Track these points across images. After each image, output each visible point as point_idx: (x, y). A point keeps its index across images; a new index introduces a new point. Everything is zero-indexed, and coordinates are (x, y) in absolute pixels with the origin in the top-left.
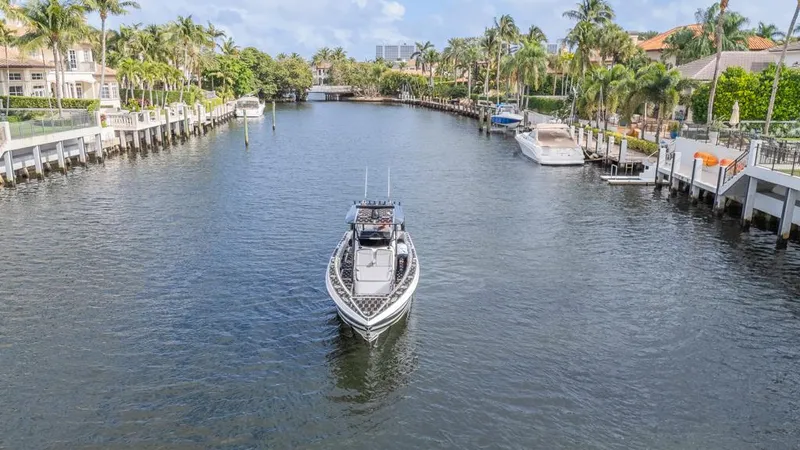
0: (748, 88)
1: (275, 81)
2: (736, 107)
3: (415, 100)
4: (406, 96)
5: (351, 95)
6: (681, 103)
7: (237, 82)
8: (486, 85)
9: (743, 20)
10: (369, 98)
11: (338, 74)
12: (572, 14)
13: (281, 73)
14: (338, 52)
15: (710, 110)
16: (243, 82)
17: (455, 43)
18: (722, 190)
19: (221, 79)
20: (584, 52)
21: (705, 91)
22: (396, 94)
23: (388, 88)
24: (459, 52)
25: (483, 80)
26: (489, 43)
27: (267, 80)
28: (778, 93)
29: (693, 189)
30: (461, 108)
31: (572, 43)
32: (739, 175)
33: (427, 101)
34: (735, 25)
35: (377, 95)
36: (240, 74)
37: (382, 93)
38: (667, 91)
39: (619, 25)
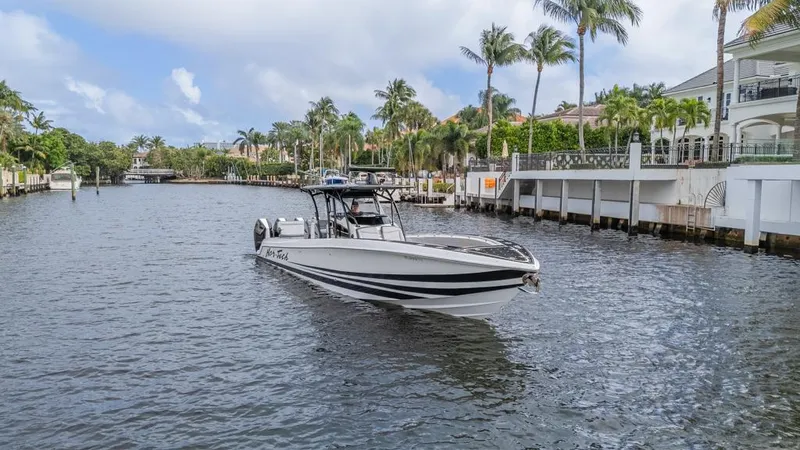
0: (513, 135)
1: (89, 162)
2: (505, 144)
3: (241, 180)
4: (231, 177)
5: (174, 177)
6: (470, 151)
7: (48, 156)
8: (311, 163)
9: (511, 101)
10: (193, 180)
11: (158, 159)
12: (381, 94)
13: (96, 154)
14: (157, 141)
15: (489, 150)
16: (56, 157)
17: (279, 126)
18: (499, 195)
19: (31, 152)
20: (394, 124)
21: (484, 137)
22: (222, 177)
23: (213, 170)
24: (284, 135)
25: (308, 156)
26: (313, 123)
27: (80, 161)
28: (534, 138)
29: (481, 201)
30: (289, 182)
31: (384, 118)
32: (507, 181)
33: (254, 180)
34: (506, 104)
35: (202, 178)
36: (51, 149)
37: (207, 174)
38: (459, 140)
39: (421, 102)
